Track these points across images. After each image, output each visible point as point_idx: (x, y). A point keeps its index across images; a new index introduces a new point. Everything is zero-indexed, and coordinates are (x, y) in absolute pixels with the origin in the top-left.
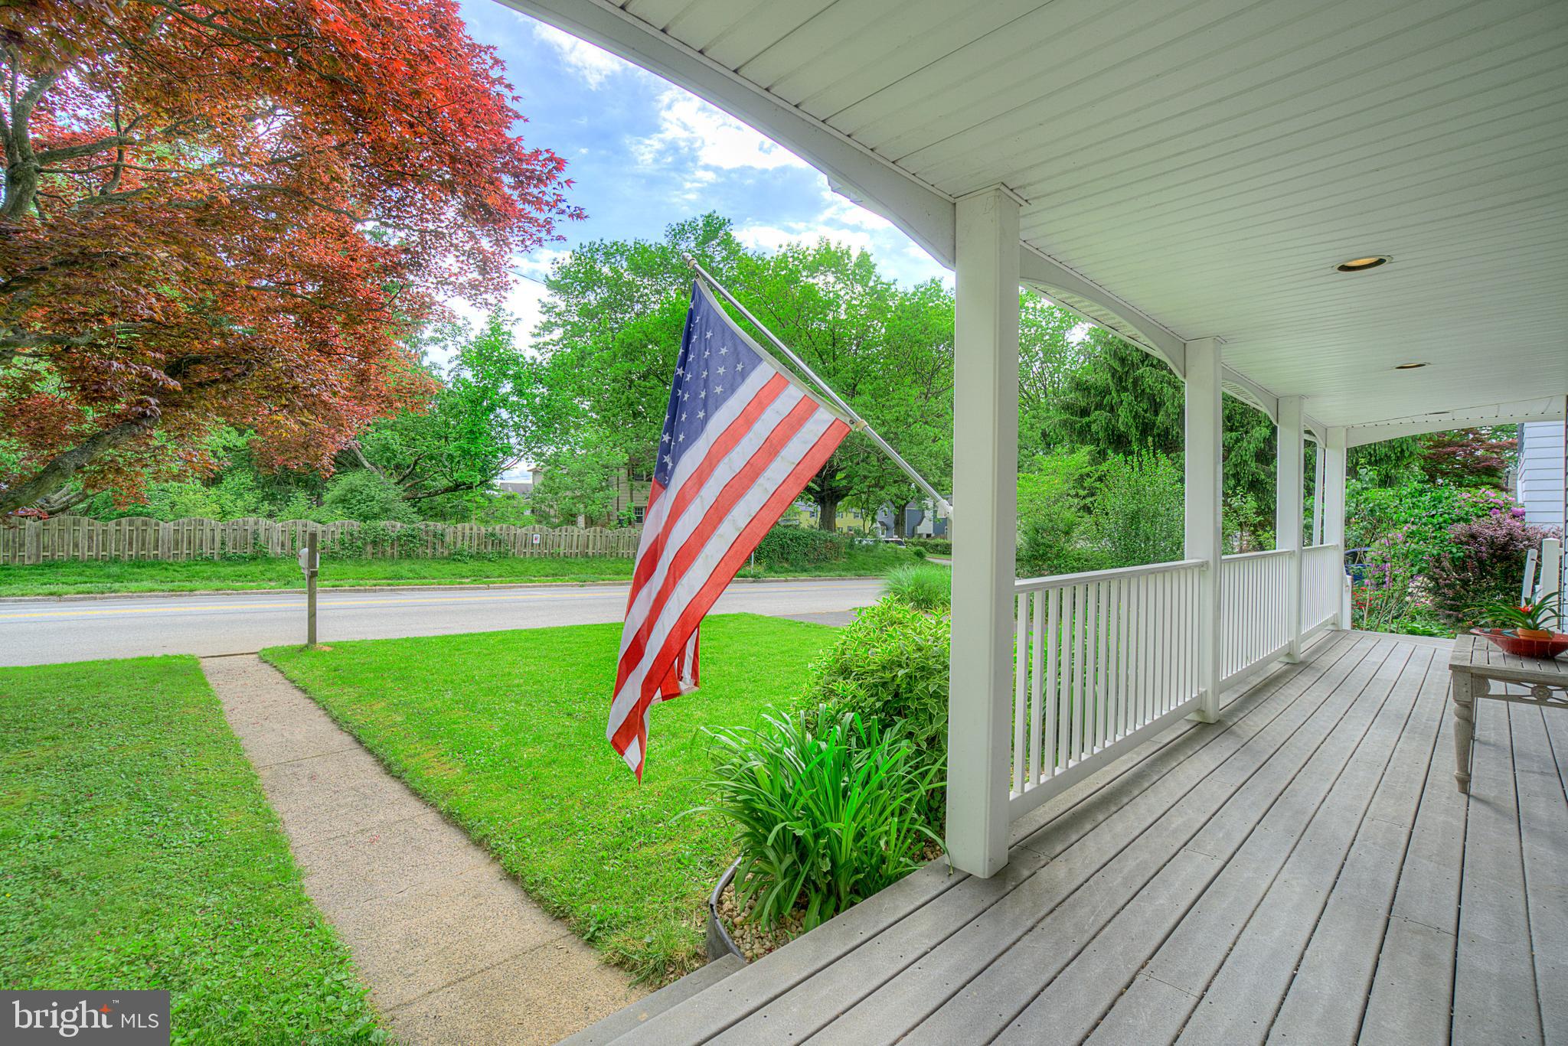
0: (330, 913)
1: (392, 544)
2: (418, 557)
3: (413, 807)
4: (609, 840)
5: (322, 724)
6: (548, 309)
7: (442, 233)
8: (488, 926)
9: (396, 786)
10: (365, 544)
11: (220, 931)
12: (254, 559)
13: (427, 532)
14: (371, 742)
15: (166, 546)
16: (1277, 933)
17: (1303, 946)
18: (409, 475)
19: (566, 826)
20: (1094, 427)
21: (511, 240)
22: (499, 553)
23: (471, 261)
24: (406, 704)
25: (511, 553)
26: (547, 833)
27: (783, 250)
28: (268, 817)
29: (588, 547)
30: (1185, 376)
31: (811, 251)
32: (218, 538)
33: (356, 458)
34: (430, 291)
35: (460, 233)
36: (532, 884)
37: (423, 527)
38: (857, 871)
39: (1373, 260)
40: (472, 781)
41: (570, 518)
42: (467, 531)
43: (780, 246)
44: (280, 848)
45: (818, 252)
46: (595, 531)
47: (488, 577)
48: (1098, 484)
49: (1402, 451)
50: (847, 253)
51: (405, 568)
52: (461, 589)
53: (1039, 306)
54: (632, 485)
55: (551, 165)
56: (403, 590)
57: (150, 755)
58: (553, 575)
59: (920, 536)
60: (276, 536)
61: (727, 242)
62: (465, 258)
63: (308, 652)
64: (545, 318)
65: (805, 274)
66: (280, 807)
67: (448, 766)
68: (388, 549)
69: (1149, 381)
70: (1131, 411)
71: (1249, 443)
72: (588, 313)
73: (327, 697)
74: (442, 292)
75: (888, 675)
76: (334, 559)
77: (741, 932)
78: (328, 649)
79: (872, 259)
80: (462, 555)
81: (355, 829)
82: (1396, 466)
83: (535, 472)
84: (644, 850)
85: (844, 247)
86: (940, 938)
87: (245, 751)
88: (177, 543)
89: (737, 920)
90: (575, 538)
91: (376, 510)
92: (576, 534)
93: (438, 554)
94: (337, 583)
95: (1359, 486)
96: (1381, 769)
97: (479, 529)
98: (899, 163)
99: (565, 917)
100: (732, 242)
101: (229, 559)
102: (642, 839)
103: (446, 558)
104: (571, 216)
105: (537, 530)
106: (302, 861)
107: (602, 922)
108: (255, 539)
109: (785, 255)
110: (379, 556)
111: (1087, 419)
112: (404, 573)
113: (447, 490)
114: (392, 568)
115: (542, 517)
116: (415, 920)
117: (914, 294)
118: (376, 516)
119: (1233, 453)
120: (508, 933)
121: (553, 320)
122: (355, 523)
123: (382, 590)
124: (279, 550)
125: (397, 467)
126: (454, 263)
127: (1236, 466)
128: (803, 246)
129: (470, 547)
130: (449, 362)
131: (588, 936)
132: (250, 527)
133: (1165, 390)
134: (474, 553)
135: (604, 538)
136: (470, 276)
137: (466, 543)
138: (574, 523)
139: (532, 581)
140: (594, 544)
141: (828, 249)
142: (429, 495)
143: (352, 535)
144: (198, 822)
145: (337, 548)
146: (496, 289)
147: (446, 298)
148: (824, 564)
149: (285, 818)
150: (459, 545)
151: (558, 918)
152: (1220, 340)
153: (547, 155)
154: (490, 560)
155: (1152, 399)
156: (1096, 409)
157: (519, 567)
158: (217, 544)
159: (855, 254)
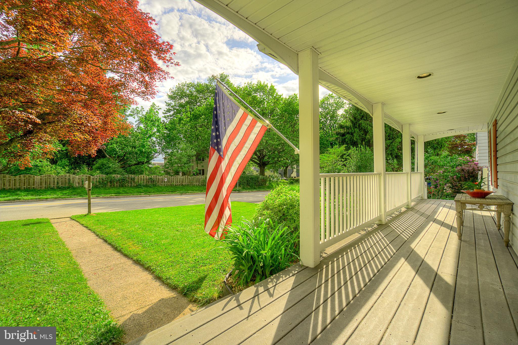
0: (97, 291)
1: (117, 182)
2: (126, 186)
3: (124, 260)
4: (191, 265)
5: (93, 236)
6: (169, 105)
7: (132, 75)
8: (151, 292)
9: (119, 254)
10: (107, 182)
11: (58, 297)
12: (68, 188)
13: (129, 178)
14: (110, 241)
15: (37, 184)
16: (403, 278)
17: (411, 281)
18: (122, 160)
19: (176, 262)
20: (347, 140)
21: (155, 77)
22: (153, 185)
23: (142, 84)
24: (122, 230)
25: (157, 185)
26: (170, 264)
27: (246, 85)
28: (75, 264)
29: (183, 183)
30: (373, 115)
31: (255, 85)
32: (56, 181)
33: (104, 154)
34: (128, 95)
35: (139, 75)
36: (165, 279)
37: (127, 176)
38: (271, 267)
39: (428, 74)
40: (145, 251)
41: (177, 173)
42: (142, 178)
43: (245, 84)
44: (79, 272)
45: (257, 85)
46: (185, 177)
47: (149, 193)
48: (348, 157)
49: (442, 146)
50: (267, 86)
51: (121, 190)
52: (140, 197)
53: (329, 103)
54: (197, 162)
55: (168, 47)
56: (121, 197)
57: (32, 247)
58: (172, 192)
59: (292, 177)
60: (77, 180)
61: (228, 83)
62: (140, 83)
63: (88, 216)
64: (168, 108)
65: (253, 92)
66: (79, 261)
67: (137, 247)
68: (116, 184)
69: (363, 125)
70: (358, 134)
71: (395, 143)
72: (182, 106)
73: (95, 229)
74: (132, 95)
75: (281, 208)
76: (97, 188)
77: (235, 289)
78: (95, 215)
79: (275, 87)
80: (140, 186)
81: (105, 266)
82: (440, 150)
83: (165, 159)
84: (202, 268)
85: (266, 84)
86: (298, 284)
87: (67, 245)
88: (41, 183)
89: (233, 286)
90: (179, 179)
91: (111, 171)
92: (179, 178)
93: (132, 185)
94: (98, 195)
95: (428, 155)
96: (435, 235)
97: (146, 177)
98: (279, 39)
99: (176, 288)
100: (230, 83)
101: (60, 188)
102: (202, 264)
103: (135, 187)
104: (175, 65)
105: (166, 177)
106: (86, 276)
107: (189, 289)
108: (69, 181)
109: (246, 86)
110: (112, 186)
111: (344, 137)
112: (121, 192)
113: (135, 164)
114: (117, 190)
115: (167, 173)
116: (126, 292)
117: (288, 99)
118: (111, 173)
119: (390, 147)
120: (157, 294)
121: (170, 108)
122: (104, 175)
123: (114, 197)
124: (78, 185)
125: (118, 157)
126: (137, 85)
127: (391, 151)
128: (252, 83)
129: (143, 183)
130: (136, 122)
131: (184, 293)
132: (67, 178)
133: (368, 127)
134: (145, 185)
135: (188, 179)
136: (142, 89)
137: (142, 182)
138: (178, 175)
139: (164, 194)
140: (185, 181)
141: (260, 84)
142: (129, 166)
143: (103, 179)
144: (50, 266)
145: (98, 184)
146: (151, 94)
147: (134, 97)
148: (261, 186)
149: (80, 264)
150: (140, 182)
151: (174, 289)
152: (383, 104)
153: (167, 44)
154: (150, 187)
155: (364, 130)
156: (347, 134)
157: (160, 189)
158: (56, 183)
159: (269, 86)
